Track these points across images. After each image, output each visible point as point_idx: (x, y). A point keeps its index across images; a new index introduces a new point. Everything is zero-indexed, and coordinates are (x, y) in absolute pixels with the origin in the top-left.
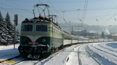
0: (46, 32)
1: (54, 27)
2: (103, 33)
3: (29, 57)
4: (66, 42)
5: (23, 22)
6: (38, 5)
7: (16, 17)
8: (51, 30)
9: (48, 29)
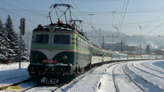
1: (79, 38)
2: (148, 47)
3: (43, 81)
4: (95, 60)
6: (55, 6)
7: (23, 21)
8: (75, 41)
9: (71, 41)
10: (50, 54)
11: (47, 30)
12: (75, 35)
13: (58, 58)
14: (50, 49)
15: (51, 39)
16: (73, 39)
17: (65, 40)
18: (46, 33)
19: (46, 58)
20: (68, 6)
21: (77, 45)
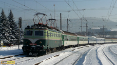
0: (42, 36)
3: (30, 54)
5: (26, 29)
8: (46, 34)
9: (44, 34)
11: (32, 28)
12: (46, 31)
13: (37, 43)
14: (33, 38)
15: (34, 33)
16: (45, 33)
17: (41, 33)
18: (31, 30)
19: (31, 43)
20: (44, 14)
21: (48, 35)
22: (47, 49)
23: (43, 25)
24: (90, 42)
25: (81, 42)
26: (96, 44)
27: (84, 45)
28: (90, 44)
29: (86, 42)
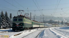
0: (22, 21)
1: (26, 19)
3: (16, 30)
6: (19, 11)
7: (11, 14)
10: (17, 24)
12: (24, 19)
13: (20, 25)
14: (17, 22)
15: (18, 20)
20: (23, 11)
21: (25, 21)
22: (25, 28)
23: (22, 16)
24: (45, 26)
25: (41, 26)
26: (48, 27)
27: (43, 27)
28: (45, 27)
29: (43, 26)
